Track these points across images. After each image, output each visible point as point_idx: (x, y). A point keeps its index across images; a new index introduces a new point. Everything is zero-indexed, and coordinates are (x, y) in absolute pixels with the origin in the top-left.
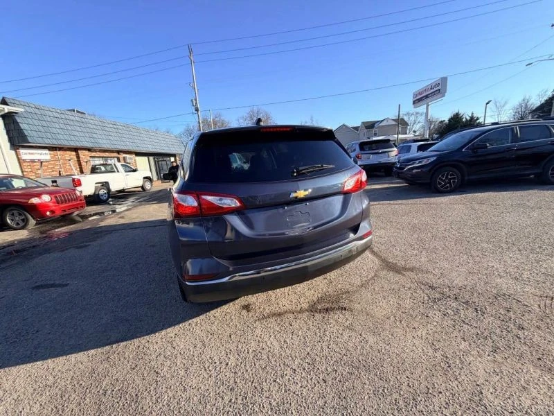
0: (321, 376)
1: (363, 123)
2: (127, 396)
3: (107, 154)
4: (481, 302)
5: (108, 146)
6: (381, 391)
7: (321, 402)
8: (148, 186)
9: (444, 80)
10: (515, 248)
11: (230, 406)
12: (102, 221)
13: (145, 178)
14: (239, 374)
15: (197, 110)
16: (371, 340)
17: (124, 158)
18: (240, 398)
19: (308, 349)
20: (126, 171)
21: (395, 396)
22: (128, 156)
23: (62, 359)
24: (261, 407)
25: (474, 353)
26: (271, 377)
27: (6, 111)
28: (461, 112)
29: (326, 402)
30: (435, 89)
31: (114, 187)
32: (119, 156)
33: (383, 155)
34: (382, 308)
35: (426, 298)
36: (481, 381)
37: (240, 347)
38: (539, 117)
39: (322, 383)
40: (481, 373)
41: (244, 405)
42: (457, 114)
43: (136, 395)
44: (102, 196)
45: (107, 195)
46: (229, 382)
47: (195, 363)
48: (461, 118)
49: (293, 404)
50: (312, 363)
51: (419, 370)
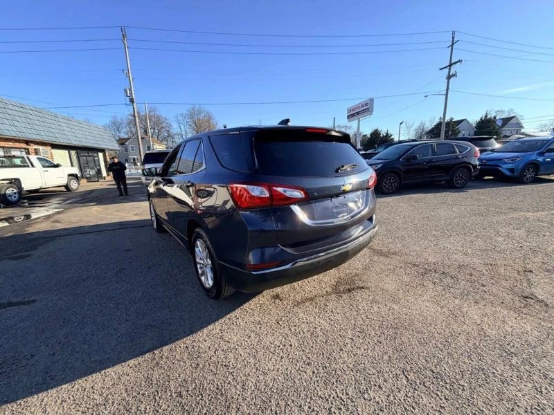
0: (376, 339)
2: (208, 392)
3: (10, 144)
4: (451, 271)
5: (13, 134)
6: (423, 341)
7: (386, 357)
8: (74, 185)
9: (372, 100)
10: (454, 234)
11: (316, 376)
12: (28, 226)
13: (70, 175)
14: (307, 351)
15: (132, 101)
16: (396, 307)
17: (35, 150)
18: (321, 368)
19: (353, 322)
20: (44, 167)
21: (434, 342)
22: (41, 148)
23: (97, 377)
24: (343, 371)
25: (465, 305)
26: (336, 348)
28: (380, 129)
29: (389, 357)
30: (365, 108)
31: (27, 186)
32: (28, 147)
34: (390, 284)
35: (416, 273)
36: (479, 322)
37: (293, 330)
38: (431, 137)
39: (378, 344)
40: (476, 317)
41: (327, 373)
42: (376, 131)
43: (217, 389)
44: (10, 196)
45: (17, 195)
46: (302, 359)
47: (258, 350)
48: (379, 134)
49: (366, 363)
50: (362, 331)
51: (439, 323)
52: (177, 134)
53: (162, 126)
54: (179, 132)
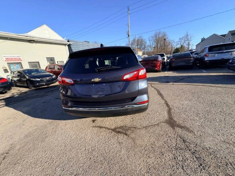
0: (91, 156)
1: (230, 31)
6: (104, 174)
14: (71, 142)
15: (129, 36)
16: (123, 152)
19: (97, 144)
24: (66, 156)
26: (77, 148)
27: (68, 44)
29: (83, 166)
33: (226, 53)
34: (144, 141)
35: (174, 145)
52: (149, 46)
53: (142, 43)
54: (150, 45)
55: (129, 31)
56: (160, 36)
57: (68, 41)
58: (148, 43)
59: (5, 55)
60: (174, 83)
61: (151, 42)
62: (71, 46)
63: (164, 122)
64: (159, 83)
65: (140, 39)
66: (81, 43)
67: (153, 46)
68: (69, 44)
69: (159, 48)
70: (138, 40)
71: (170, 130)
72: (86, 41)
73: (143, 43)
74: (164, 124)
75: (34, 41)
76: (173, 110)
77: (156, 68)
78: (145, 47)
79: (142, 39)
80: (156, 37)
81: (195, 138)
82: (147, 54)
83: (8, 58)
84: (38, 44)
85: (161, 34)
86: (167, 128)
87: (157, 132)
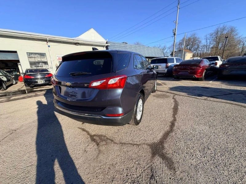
15: (175, 34)
52: (204, 46)
53: (195, 43)
54: (206, 44)
55: (175, 29)
56: (223, 33)
57: (107, 43)
58: (204, 42)
59: (58, 55)
60: (209, 98)
61: (208, 41)
62: (109, 48)
63: (149, 145)
64: (187, 95)
65: (193, 37)
66: (118, 45)
67: (212, 46)
68: (107, 46)
69: (220, 49)
70: (189, 39)
71: (146, 157)
72: (124, 43)
73: (197, 42)
74: (146, 146)
75: (79, 43)
76: (174, 134)
77: (196, 76)
78: (198, 47)
79: (196, 38)
80: (217, 33)
81: (170, 179)
82: (200, 57)
83: (59, 58)
84: (81, 46)
85: (227, 30)
86: (146, 153)
87: (130, 153)
